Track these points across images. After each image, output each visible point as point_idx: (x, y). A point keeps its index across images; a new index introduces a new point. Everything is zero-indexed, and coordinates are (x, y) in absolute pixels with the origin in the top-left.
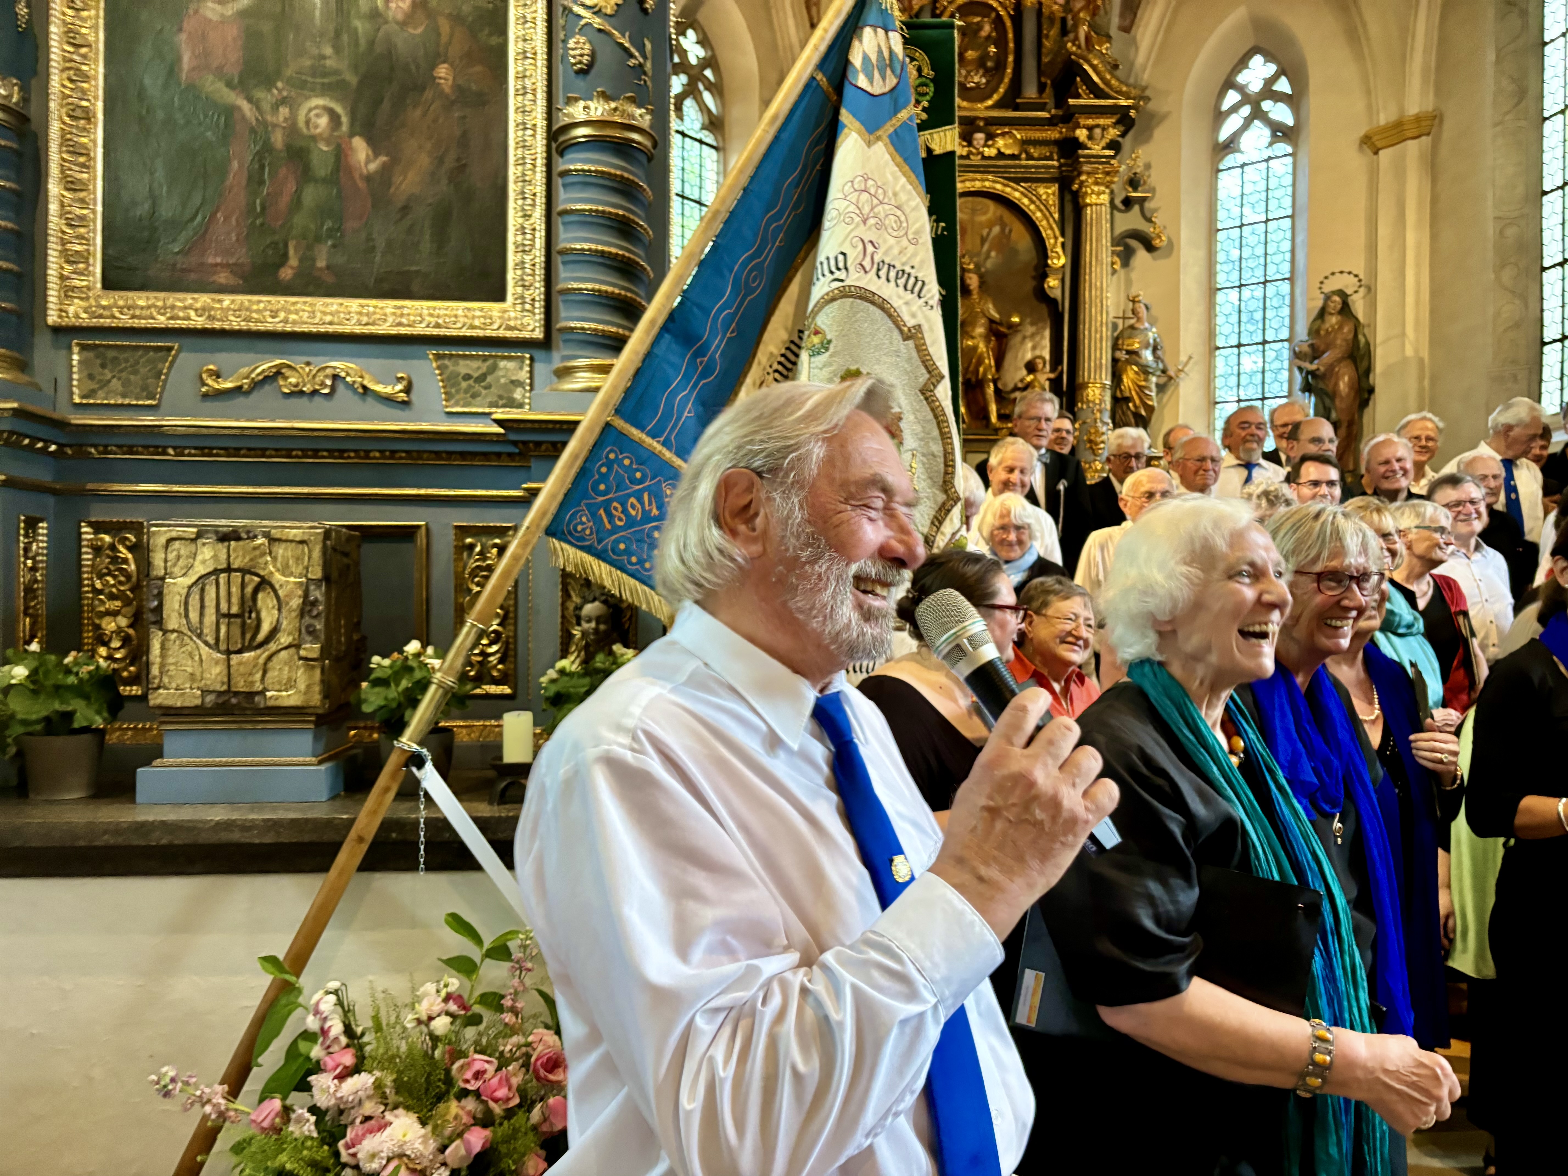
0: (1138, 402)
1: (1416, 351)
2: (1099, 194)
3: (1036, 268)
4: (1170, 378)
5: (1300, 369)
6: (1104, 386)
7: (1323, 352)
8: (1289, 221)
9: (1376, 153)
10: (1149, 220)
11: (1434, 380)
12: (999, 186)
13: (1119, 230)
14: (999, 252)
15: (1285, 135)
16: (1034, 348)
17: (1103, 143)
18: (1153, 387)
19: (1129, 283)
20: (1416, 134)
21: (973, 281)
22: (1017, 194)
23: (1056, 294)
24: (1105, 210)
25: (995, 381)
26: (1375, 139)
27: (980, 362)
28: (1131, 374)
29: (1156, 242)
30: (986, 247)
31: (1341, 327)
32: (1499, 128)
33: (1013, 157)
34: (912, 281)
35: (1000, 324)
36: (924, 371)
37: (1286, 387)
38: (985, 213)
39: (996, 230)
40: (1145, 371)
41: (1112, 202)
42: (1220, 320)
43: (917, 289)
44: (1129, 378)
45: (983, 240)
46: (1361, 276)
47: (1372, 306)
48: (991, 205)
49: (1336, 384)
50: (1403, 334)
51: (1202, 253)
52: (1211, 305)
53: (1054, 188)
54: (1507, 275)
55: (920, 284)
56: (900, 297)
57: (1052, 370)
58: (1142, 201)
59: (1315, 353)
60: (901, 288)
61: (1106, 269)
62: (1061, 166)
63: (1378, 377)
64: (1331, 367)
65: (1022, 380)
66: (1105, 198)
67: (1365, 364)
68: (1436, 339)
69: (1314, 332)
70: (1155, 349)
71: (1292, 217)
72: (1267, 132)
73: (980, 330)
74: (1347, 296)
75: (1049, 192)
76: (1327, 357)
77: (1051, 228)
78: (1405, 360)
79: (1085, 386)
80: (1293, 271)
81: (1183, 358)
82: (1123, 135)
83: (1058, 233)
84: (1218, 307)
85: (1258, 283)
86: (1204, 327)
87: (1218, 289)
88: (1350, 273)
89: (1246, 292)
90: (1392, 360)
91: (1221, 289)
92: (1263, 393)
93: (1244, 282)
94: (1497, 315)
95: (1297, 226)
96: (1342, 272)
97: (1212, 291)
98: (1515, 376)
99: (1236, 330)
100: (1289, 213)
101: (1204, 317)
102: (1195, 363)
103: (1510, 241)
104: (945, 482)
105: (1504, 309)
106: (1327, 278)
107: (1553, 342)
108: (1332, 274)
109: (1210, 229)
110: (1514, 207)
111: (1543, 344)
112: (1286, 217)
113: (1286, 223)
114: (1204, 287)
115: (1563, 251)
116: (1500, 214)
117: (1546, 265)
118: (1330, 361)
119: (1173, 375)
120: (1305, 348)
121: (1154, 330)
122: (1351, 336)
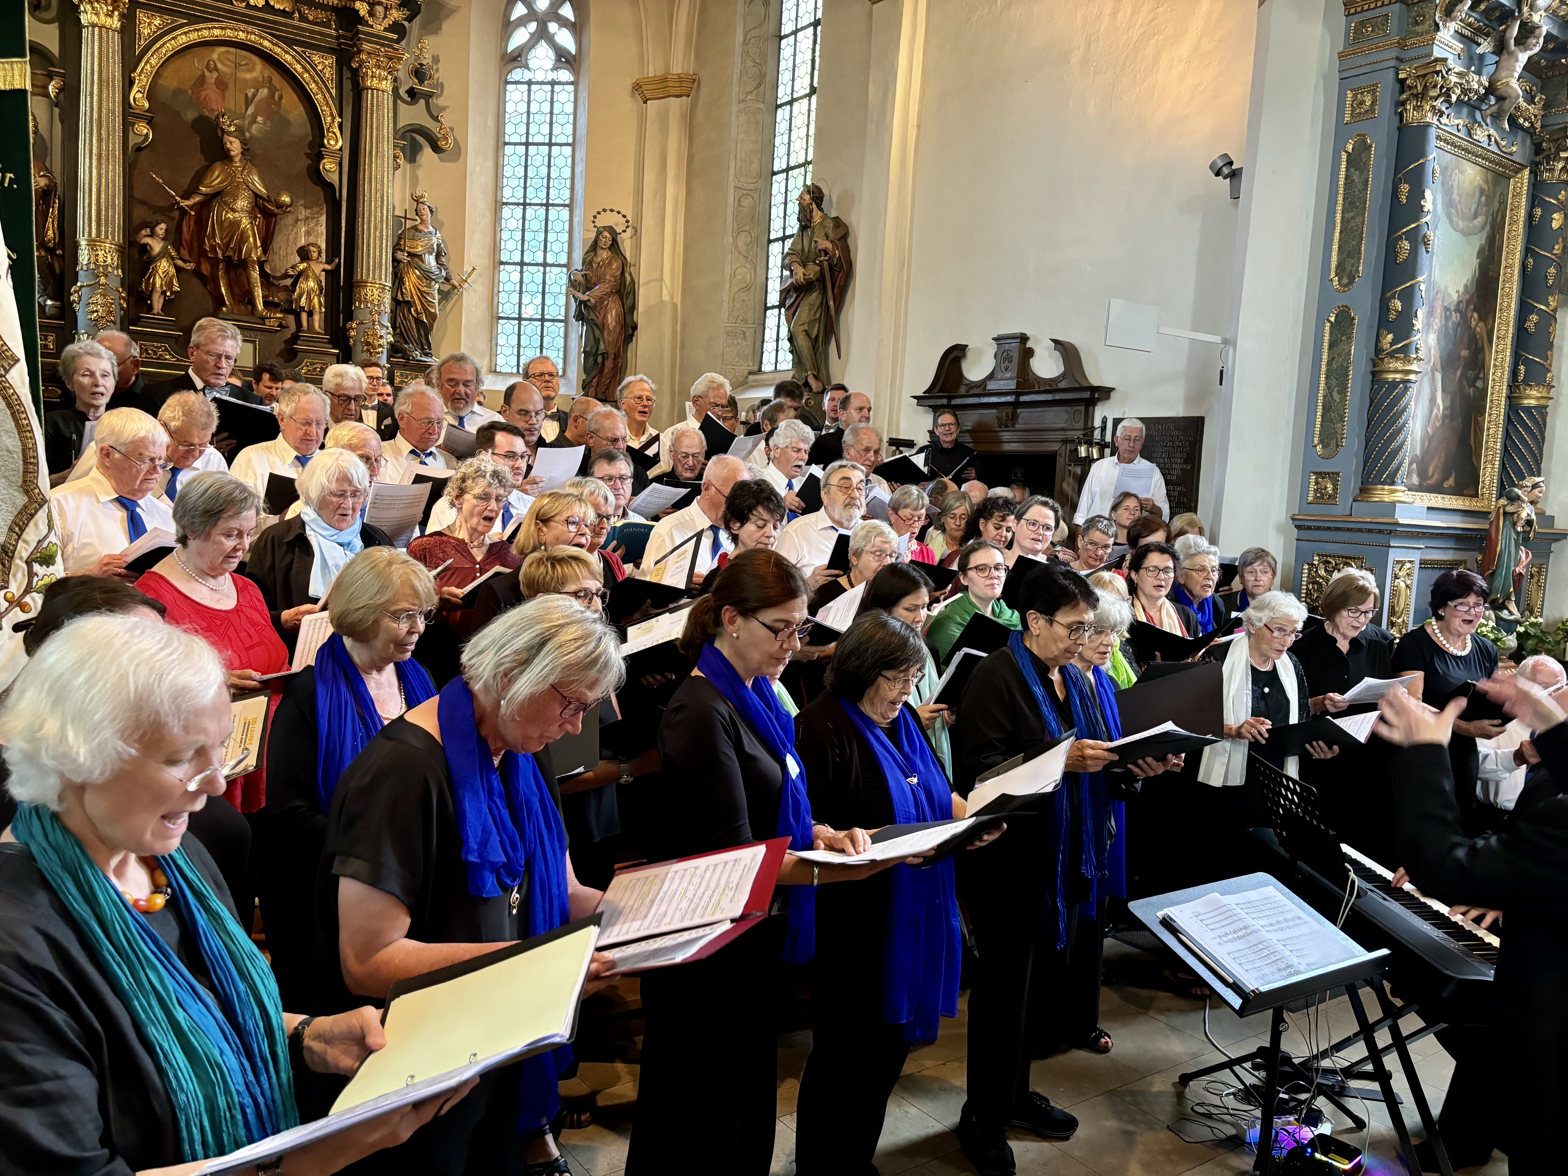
0: (419, 307)
1: (672, 297)
2: (381, 79)
3: (311, 145)
4: (454, 287)
5: (575, 297)
6: (383, 288)
7: (595, 285)
8: (569, 148)
9: (645, 102)
10: (436, 119)
11: (684, 326)
12: (266, 43)
13: (401, 124)
14: (267, 118)
15: (567, 61)
16: (308, 233)
17: (387, 23)
18: (436, 294)
19: (415, 180)
20: (678, 93)
21: (234, 146)
22: (288, 58)
23: (334, 178)
24: (387, 100)
25: (261, 264)
26: (644, 88)
27: (243, 239)
28: (413, 278)
29: (442, 143)
30: (250, 110)
31: (610, 264)
32: (742, 105)
33: (283, 13)
35: (268, 200)
37: (563, 312)
38: (251, 71)
39: (264, 92)
40: (427, 275)
41: (395, 90)
42: (505, 235)
44: (411, 280)
45: (248, 102)
46: (629, 218)
47: (637, 247)
48: (258, 64)
49: (605, 317)
50: (662, 279)
51: (490, 164)
52: (497, 218)
53: (330, 60)
54: (742, 240)
57: (328, 262)
58: (428, 96)
59: (588, 286)
61: (388, 162)
62: (338, 37)
63: (641, 315)
64: (601, 299)
65: (293, 267)
66: (387, 85)
67: (629, 302)
68: (688, 289)
69: (588, 263)
70: (438, 256)
71: (573, 145)
72: (552, 55)
73: (242, 203)
74: (617, 234)
75: (325, 64)
76: (598, 290)
77: (327, 104)
78: (662, 302)
79: (363, 284)
80: (572, 198)
81: (467, 268)
82: (410, 19)
83: (335, 112)
84: (503, 221)
85: (541, 205)
86: (489, 240)
87: (504, 204)
88: (619, 212)
89: (530, 211)
90: (652, 302)
91: (507, 204)
92: (543, 314)
93: (528, 201)
94: (733, 276)
95: (577, 155)
96: (612, 211)
97: (499, 205)
98: (744, 334)
99: (520, 248)
100: (570, 141)
101: (489, 229)
102: (480, 275)
103: (746, 210)
104: (25, 481)
105: (739, 271)
106: (599, 213)
107: (773, 307)
108: (604, 210)
109: (498, 141)
110: (750, 180)
111: (767, 308)
112: (567, 144)
113: (568, 150)
114: (490, 199)
115: (784, 228)
116: (740, 184)
117: (772, 238)
118: (600, 294)
119: (456, 284)
120: (579, 278)
121: (438, 235)
122: (619, 273)
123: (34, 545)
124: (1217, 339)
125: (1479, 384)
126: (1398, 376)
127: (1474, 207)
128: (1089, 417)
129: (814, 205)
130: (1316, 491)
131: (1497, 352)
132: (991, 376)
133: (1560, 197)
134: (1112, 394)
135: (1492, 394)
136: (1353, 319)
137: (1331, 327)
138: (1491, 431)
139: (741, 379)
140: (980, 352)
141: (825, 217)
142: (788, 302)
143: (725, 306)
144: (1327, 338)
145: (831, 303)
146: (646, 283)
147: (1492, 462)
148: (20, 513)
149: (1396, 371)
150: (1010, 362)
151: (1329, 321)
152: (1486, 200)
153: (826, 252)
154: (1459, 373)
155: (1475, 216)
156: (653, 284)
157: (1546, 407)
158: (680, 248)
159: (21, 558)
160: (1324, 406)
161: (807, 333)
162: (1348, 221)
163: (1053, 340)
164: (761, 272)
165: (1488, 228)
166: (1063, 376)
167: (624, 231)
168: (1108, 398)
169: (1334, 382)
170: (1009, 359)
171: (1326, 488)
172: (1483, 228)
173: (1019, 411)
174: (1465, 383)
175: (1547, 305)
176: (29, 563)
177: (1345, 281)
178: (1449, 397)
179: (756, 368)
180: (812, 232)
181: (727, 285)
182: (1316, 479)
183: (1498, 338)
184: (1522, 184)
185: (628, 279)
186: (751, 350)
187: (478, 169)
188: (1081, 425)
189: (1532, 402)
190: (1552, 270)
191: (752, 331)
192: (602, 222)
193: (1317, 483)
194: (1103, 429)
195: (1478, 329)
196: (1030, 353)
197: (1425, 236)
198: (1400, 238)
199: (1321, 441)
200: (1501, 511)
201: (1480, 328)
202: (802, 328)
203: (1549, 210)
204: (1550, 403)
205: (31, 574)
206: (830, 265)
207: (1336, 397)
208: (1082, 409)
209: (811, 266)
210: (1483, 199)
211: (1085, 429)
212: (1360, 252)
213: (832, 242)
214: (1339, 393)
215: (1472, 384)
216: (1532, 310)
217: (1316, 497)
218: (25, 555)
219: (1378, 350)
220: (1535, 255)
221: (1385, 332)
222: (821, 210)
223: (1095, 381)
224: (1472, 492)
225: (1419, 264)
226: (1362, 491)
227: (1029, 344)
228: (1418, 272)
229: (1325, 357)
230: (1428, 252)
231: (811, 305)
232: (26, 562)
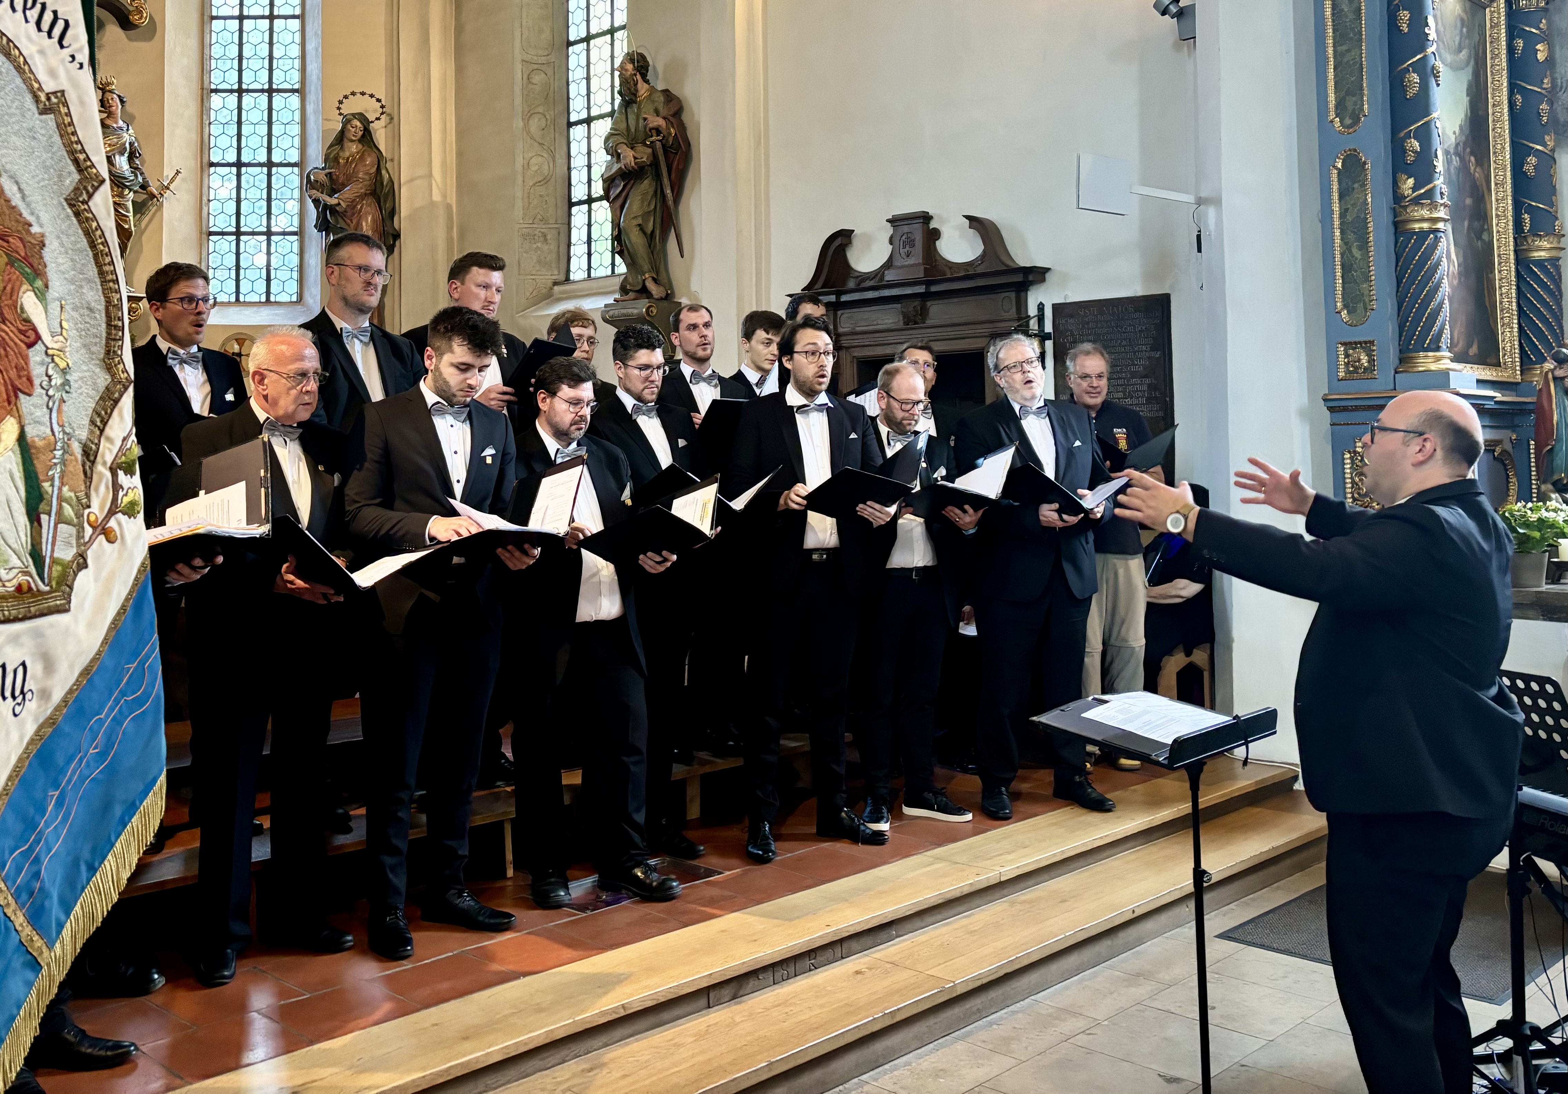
1: (444, 196)
4: (153, 196)
5: (316, 202)
7: (344, 186)
8: (297, 21)
18: (130, 205)
29: (134, 18)
31: (362, 158)
34: (48, 17)
36: (72, 168)
37: (296, 222)
40: (119, 184)
42: (215, 130)
43: (57, 31)
46: (384, 102)
47: (396, 138)
49: (359, 224)
50: (430, 175)
51: (193, 43)
52: (204, 108)
54: (535, 124)
55: (60, 25)
56: (29, 39)
59: (334, 185)
60: (32, 25)
64: (352, 204)
67: (389, 205)
69: (331, 159)
70: (131, 158)
71: (302, 17)
74: (369, 122)
76: (349, 192)
78: (433, 204)
80: (303, 81)
81: (169, 173)
84: (212, 113)
85: (262, 91)
86: (194, 136)
87: (213, 91)
88: (372, 96)
89: (247, 99)
90: (419, 203)
91: (216, 91)
92: (269, 226)
93: (244, 87)
94: (527, 166)
95: (308, 29)
96: (363, 94)
97: (206, 92)
98: (545, 236)
99: (235, 144)
100: (298, 12)
101: (194, 123)
102: (184, 180)
103: (538, 88)
104: (108, 352)
105: (533, 161)
106: (346, 97)
107: (580, 203)
108: (353, 94)
109: (203, 15)
110: (540, 52)
111: (571, 204)
112: (294, 17)
113: (295, 24)
114: (195, 86)
115: (589, 108)
116: (528, 58)
117: (572, 120)
118: (351, 196)
119: (155, 192)
120: (322, 177)
121: (131, 131)
122: (374, 170)
123: (118, 443)
124: (1190, 198)
125: (1485, 237)
126: (1425, 225)
127: (1457, 39)
128: (1021, 305)
129: (639, 77)
130: (1347, 364)
131: (1497, 200)
132: (889, 264)
133: (1541, 26)
134: (1047, 275)
135: (1499, 247)
136: (1365, 163)
137: (1339, 174)
138: (1504, 291)
139: (544, 291)
140: (869, 239)
141: (653, 90)
142: (613, 194)
143: (519, 204)
144: (1335, 187)
145: (668, 191)
146: (410, 181)
147: (1509, 325)
148: (101, 398)
149: (1423, 220)
150: (913, 246)
151: (1336, 168)
152: (1468, 32)
153: (658, 131)
154: (1466, 224)
155: (1460, 50)
156: (418, 182)
157: (1558, 259)
158: (452, 137)
159: (104, 463)
160: (1343, 266)
161: (641, 228)
162: (1343, 55)
163: (967, 217)
164: (561, 161)
165: (1472, 63)
166: (983, 257)
167: (378, 119)
168: (1043, 280)
169: (1351, 236)
170: (911, 243)
171: (1359, 360)
172: (1468, 64)
173: (929, 304)
174: (1473, 235)
175: (1545, 145)
176: (113, 471)
177: (1348, 121)
178: (1462, 252)
179: (562, 277)
180: (639, 108)
181: (520, 179)
182: (1346, 351)
183: (1496, 184)
184: (1499, 14)
185: (386, 176)
186: (554, 256)
187: (178, 49)
188: (1013, 313)
189: (1543, 254)
190: (1544, 106)
191: (555, 232)
192: (350, 107)
193: (1347, 356)
194: (1041, 318)
195: (1477, 175)
196: (935, 234)
197: (1433, 68)
198: (1407, 70)
199: (1345, 306)
200: (1550, 376)
201: (1478, 174)
202: (635, 222)
203: (1531, 41)
204: (1561, 254)
205: (116, 487)
206: (663, 146)
207: (1357, 253)
208: (1013, 295)
209: (640, 147)
210: (1465, 30)
211: (1019, 319)
212: (1362, 89)
213: (664, 118)
214: (1360, 248)
215: (1479, 238)
216: (1530, 151)
217: (1348, 372)
218: (109, 459)
219: (1398, 197)
220: (1523, 91)
221: (1404, 177)
222: (647, 82)
223: (1022, 261)
224: (1494, 361)
225: (1432, 99)
226: (1401, 361)
227: (933, 225)
228: (1432, 108)
229: (1336, 208)
230: (1438, 85)
231: (644, 195)
232: (111, 469)
